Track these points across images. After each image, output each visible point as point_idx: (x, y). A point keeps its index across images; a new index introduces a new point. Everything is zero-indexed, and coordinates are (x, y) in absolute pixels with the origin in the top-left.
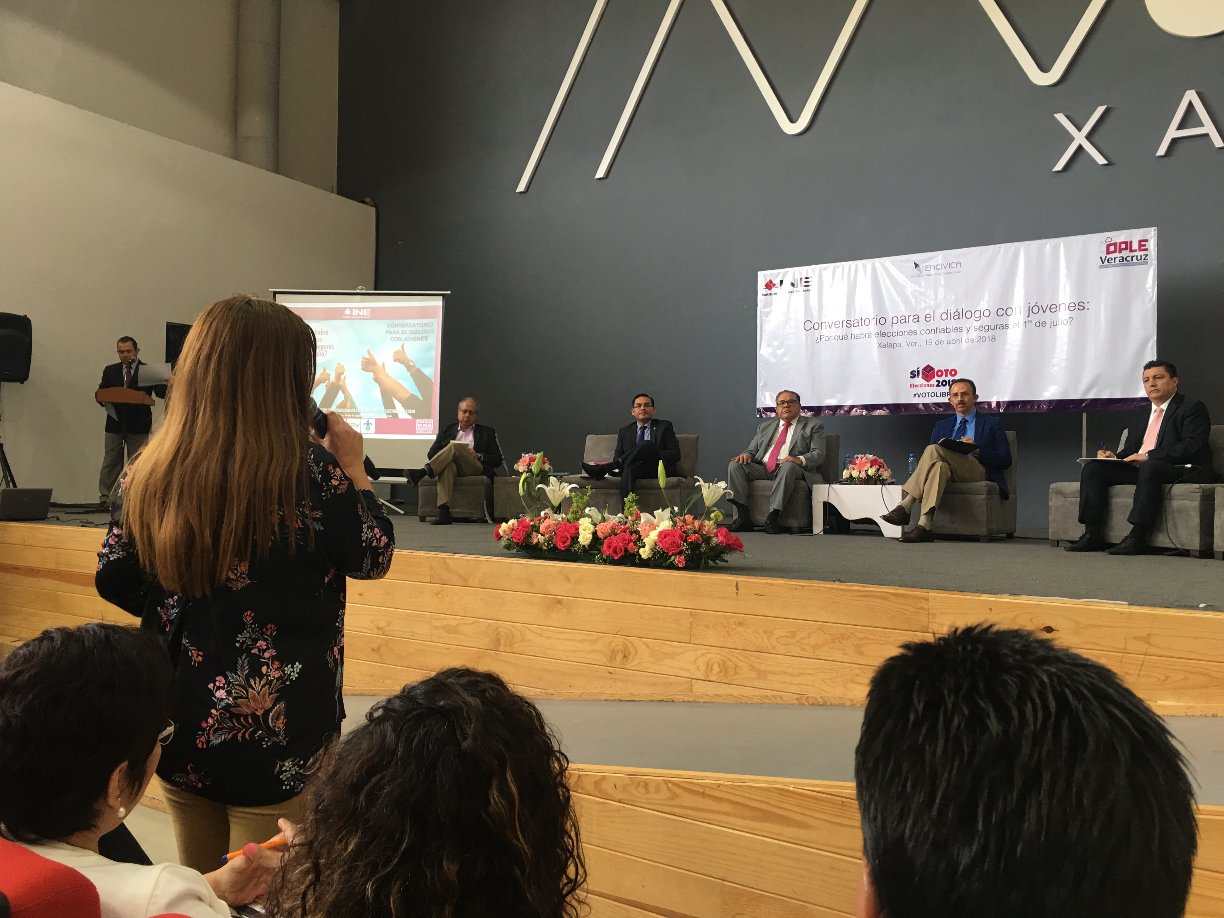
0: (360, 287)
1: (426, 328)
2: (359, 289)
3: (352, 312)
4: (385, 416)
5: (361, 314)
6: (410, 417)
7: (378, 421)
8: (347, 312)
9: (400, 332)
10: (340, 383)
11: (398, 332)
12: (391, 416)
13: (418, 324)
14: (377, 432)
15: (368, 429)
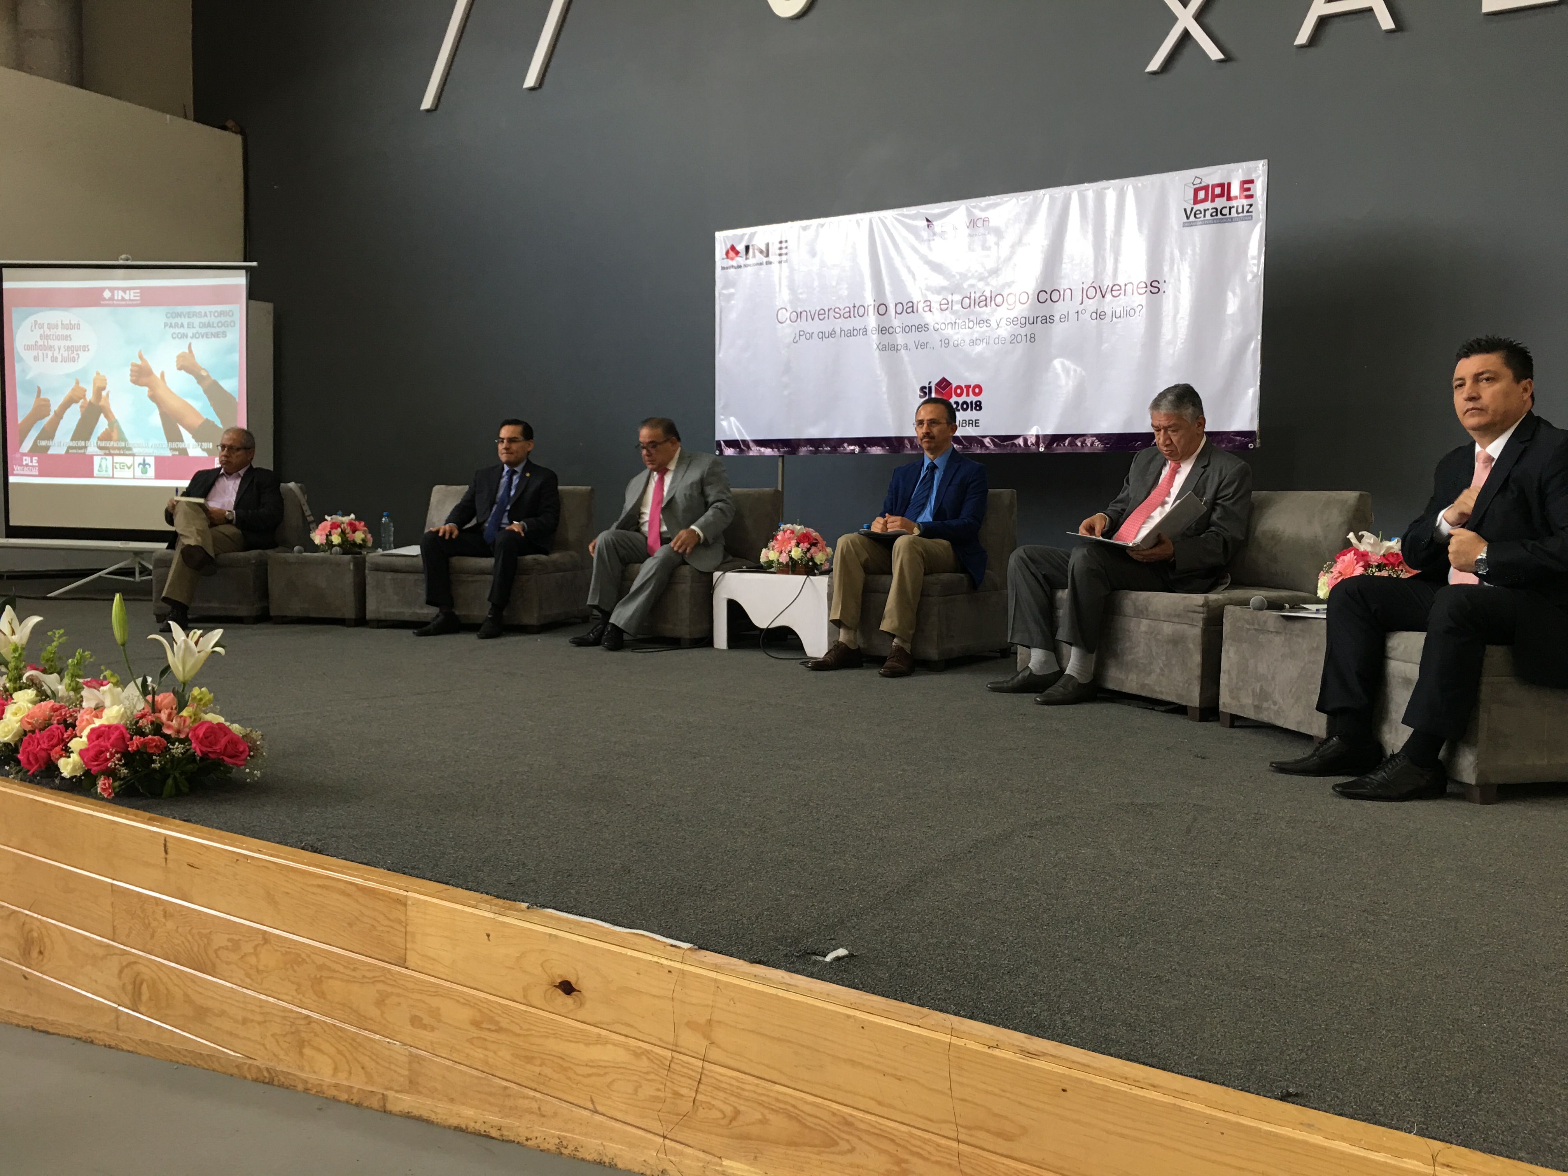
0: (123, 256)
1: (223, 319)
2: (122, 259)
3: (113, 295)
4: (168, 453)
5: (127, 297)
6: (205, 454)
7: (159, 460)
8: (107, 294)
9: (186, 325)
10: (102, 403)
11: (182, 326)
12: (177, 453)
13: (210, 312)
14: (158, 476)
15: (144, 471)
